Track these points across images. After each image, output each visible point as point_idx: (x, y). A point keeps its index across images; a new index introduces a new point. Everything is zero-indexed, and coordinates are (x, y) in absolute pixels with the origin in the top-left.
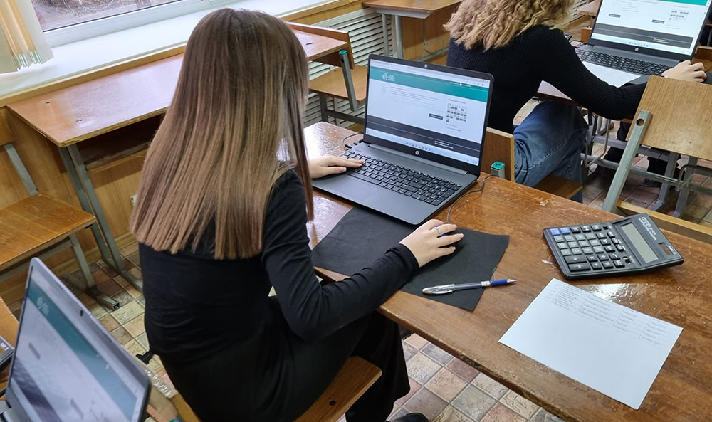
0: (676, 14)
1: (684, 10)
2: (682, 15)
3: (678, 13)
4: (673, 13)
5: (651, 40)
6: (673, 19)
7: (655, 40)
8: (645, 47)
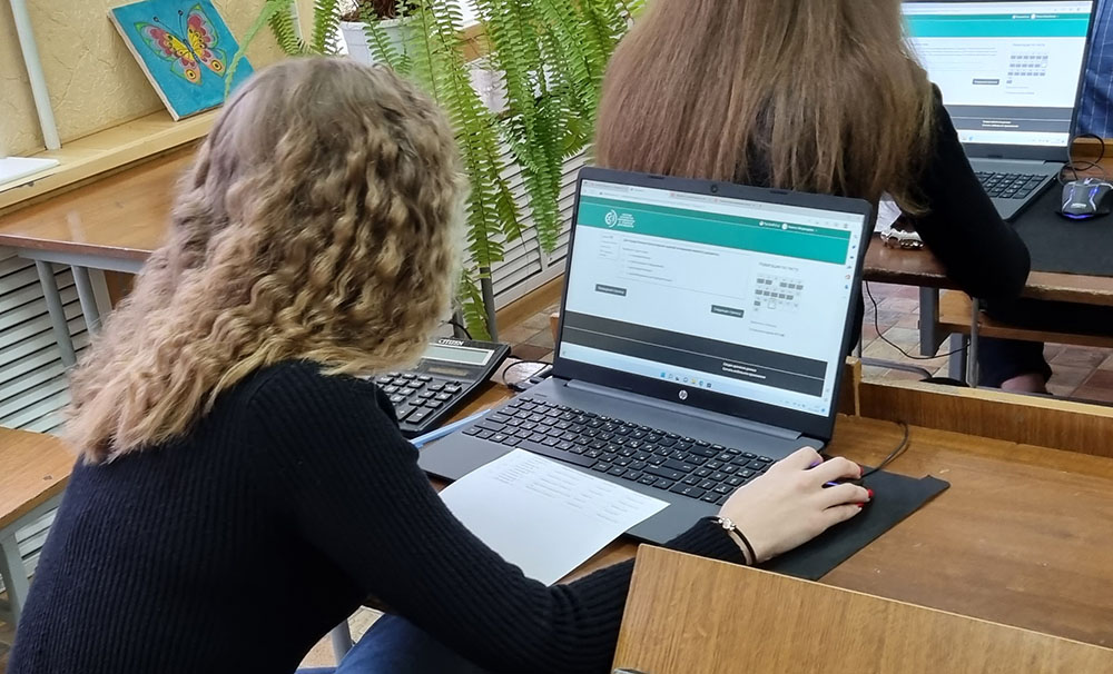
0: (771, 289)
1: (790, 277)
2: (787, 291)
3: (775, 287)
4: (763, 287)
5: (716, 369)
6: (763, 304)
7: (727, 367)
8: (704, 387)
